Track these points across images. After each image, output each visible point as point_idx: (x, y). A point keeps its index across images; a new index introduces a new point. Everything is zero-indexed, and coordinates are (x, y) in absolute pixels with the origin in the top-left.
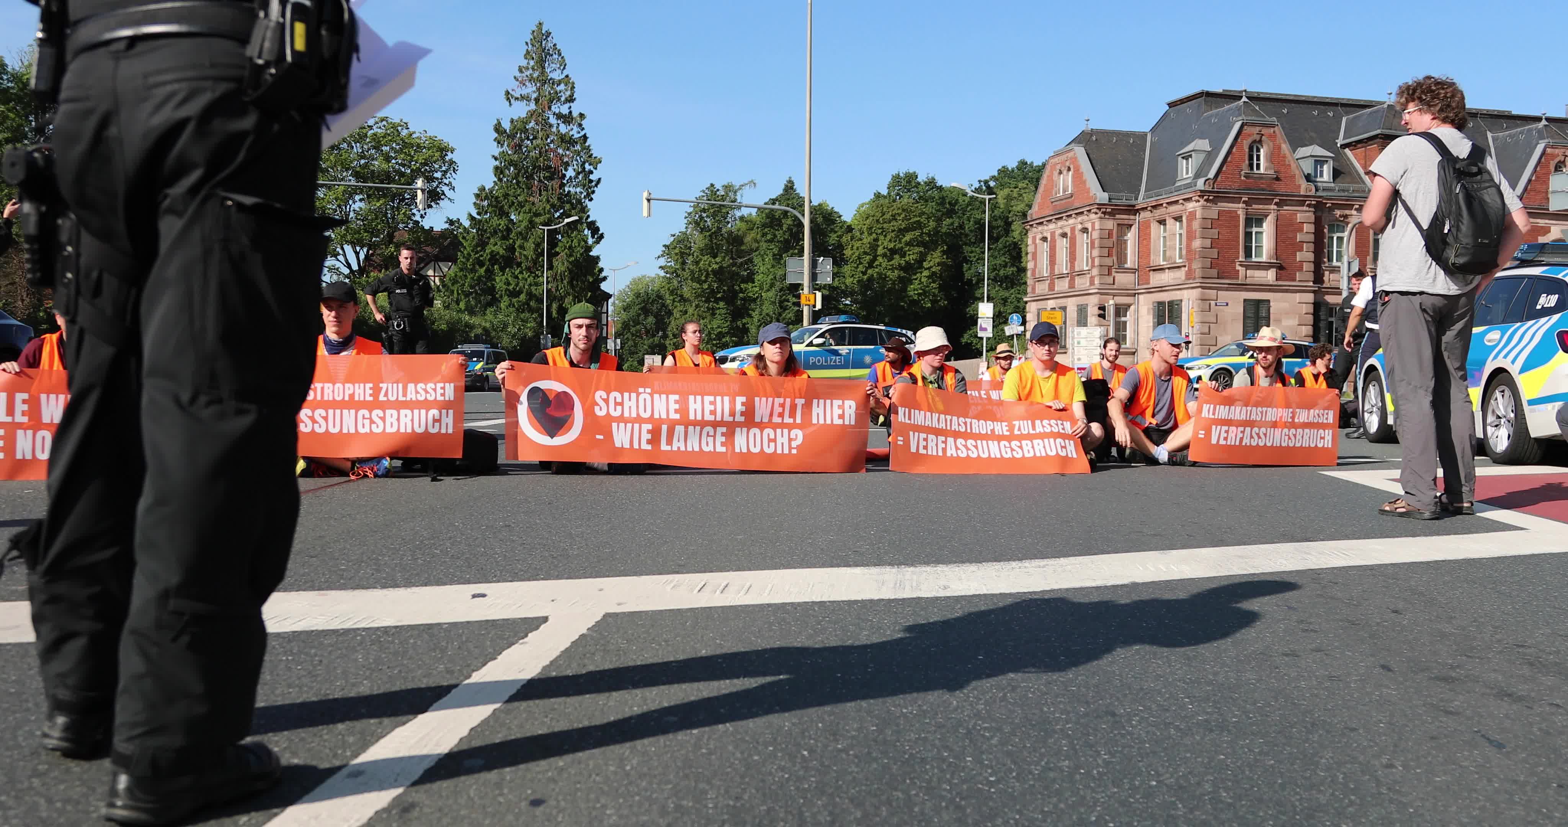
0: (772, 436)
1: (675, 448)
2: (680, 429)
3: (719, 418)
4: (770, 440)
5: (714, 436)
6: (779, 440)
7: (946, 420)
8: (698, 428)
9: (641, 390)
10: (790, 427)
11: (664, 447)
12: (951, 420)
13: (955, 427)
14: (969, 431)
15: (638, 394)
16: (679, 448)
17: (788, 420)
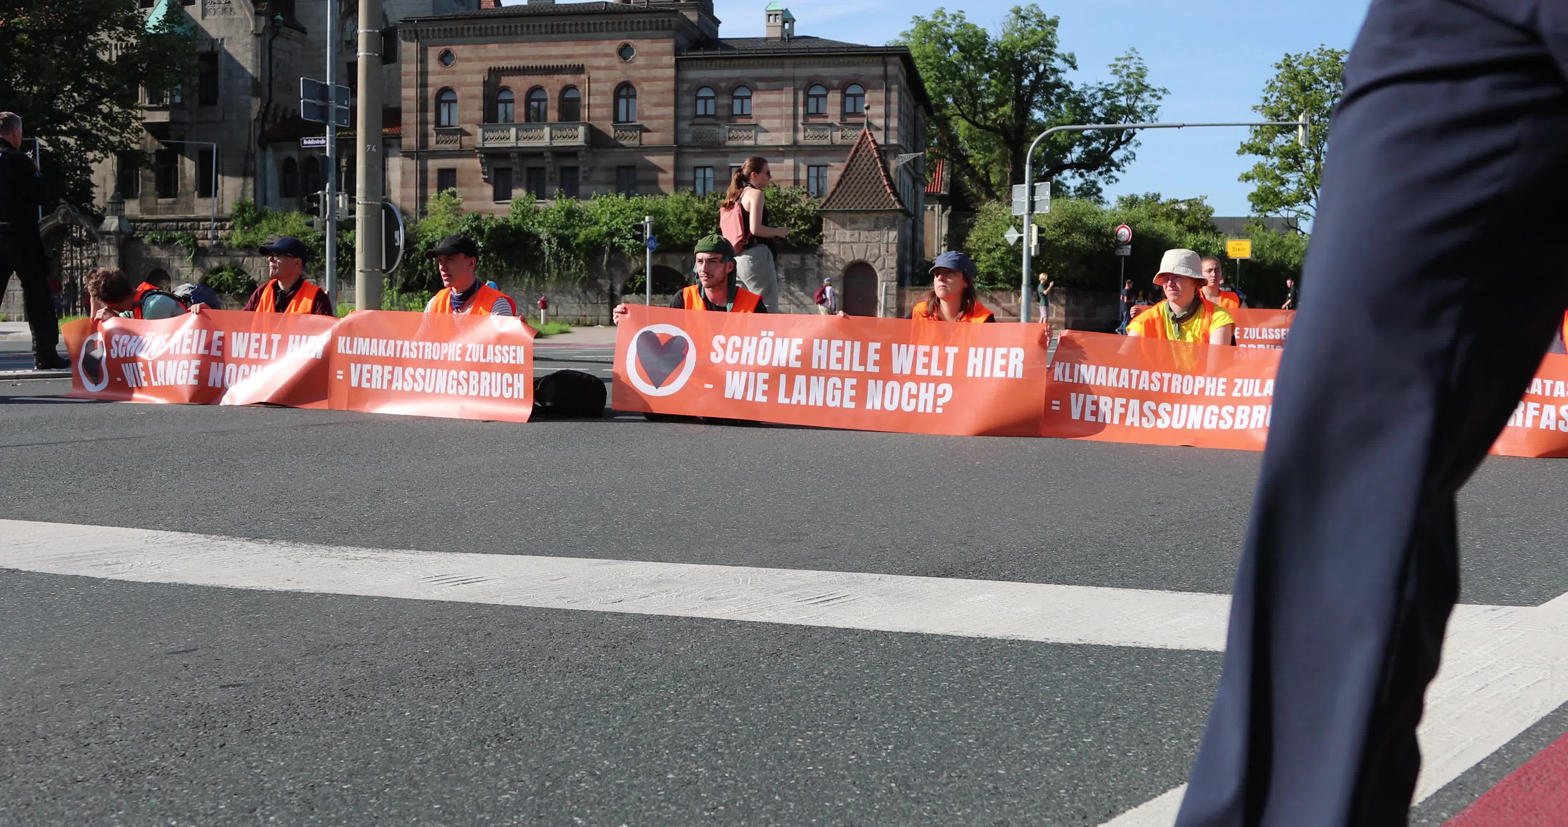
0: (914, 392)
1: (794, 402)
2: (800, 380)
3: (847, 368)
4: (911, 396)
5: (842, 389)
6: (923, 396)
7: (1130, 376)
8: (822, 379)
9: (763, 333)
10: (938, 381)
11: (782, 399)
12: (1139, 377)
13: (1144, 385)
14: (1165, 390)
15: (760, 338)
16: (799, 401)
17: (935, 372)
